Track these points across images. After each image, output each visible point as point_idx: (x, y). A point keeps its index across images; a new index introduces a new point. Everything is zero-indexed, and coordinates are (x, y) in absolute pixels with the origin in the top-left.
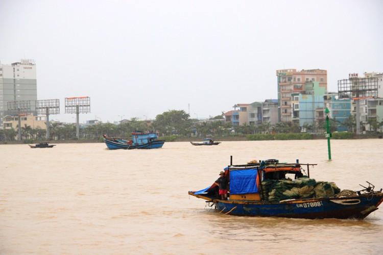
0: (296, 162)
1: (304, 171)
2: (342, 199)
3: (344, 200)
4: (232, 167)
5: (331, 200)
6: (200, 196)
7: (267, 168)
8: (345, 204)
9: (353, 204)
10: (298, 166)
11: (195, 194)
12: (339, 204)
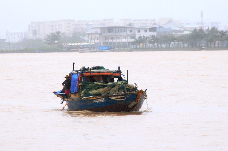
0: (118, 69)
1: (124, 76)
2: (115, 96)
3: (116, 97)
4: (74, 72)
5: (110, 97)
6: (59, 95)
7: (86, 72)
8: (117, 100)
9: (122, 100)
10: (119, 72)
11: (57, 93)
12: (114, 100)
